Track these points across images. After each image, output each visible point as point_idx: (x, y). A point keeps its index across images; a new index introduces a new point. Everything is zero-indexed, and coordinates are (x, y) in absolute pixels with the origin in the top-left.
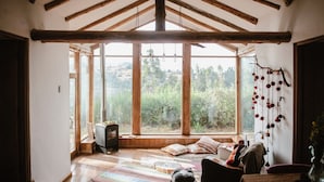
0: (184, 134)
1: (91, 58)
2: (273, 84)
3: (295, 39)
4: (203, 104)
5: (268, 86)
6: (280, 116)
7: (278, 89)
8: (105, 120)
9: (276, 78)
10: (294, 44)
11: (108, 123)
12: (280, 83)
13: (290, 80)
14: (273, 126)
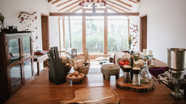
0: (105, 53)
1: (63, 20)
2: (135, 30)
3: (140, 15)
4: (114, 41)
5: (133, 31)
6: (137, 42)
7: (136, 32)
8: (71, 47)
9: (135, 28)
10: (140, 17)
11: (73, 48)
12: (137, 30)
13: (139, 29)
14: (135, 45)
